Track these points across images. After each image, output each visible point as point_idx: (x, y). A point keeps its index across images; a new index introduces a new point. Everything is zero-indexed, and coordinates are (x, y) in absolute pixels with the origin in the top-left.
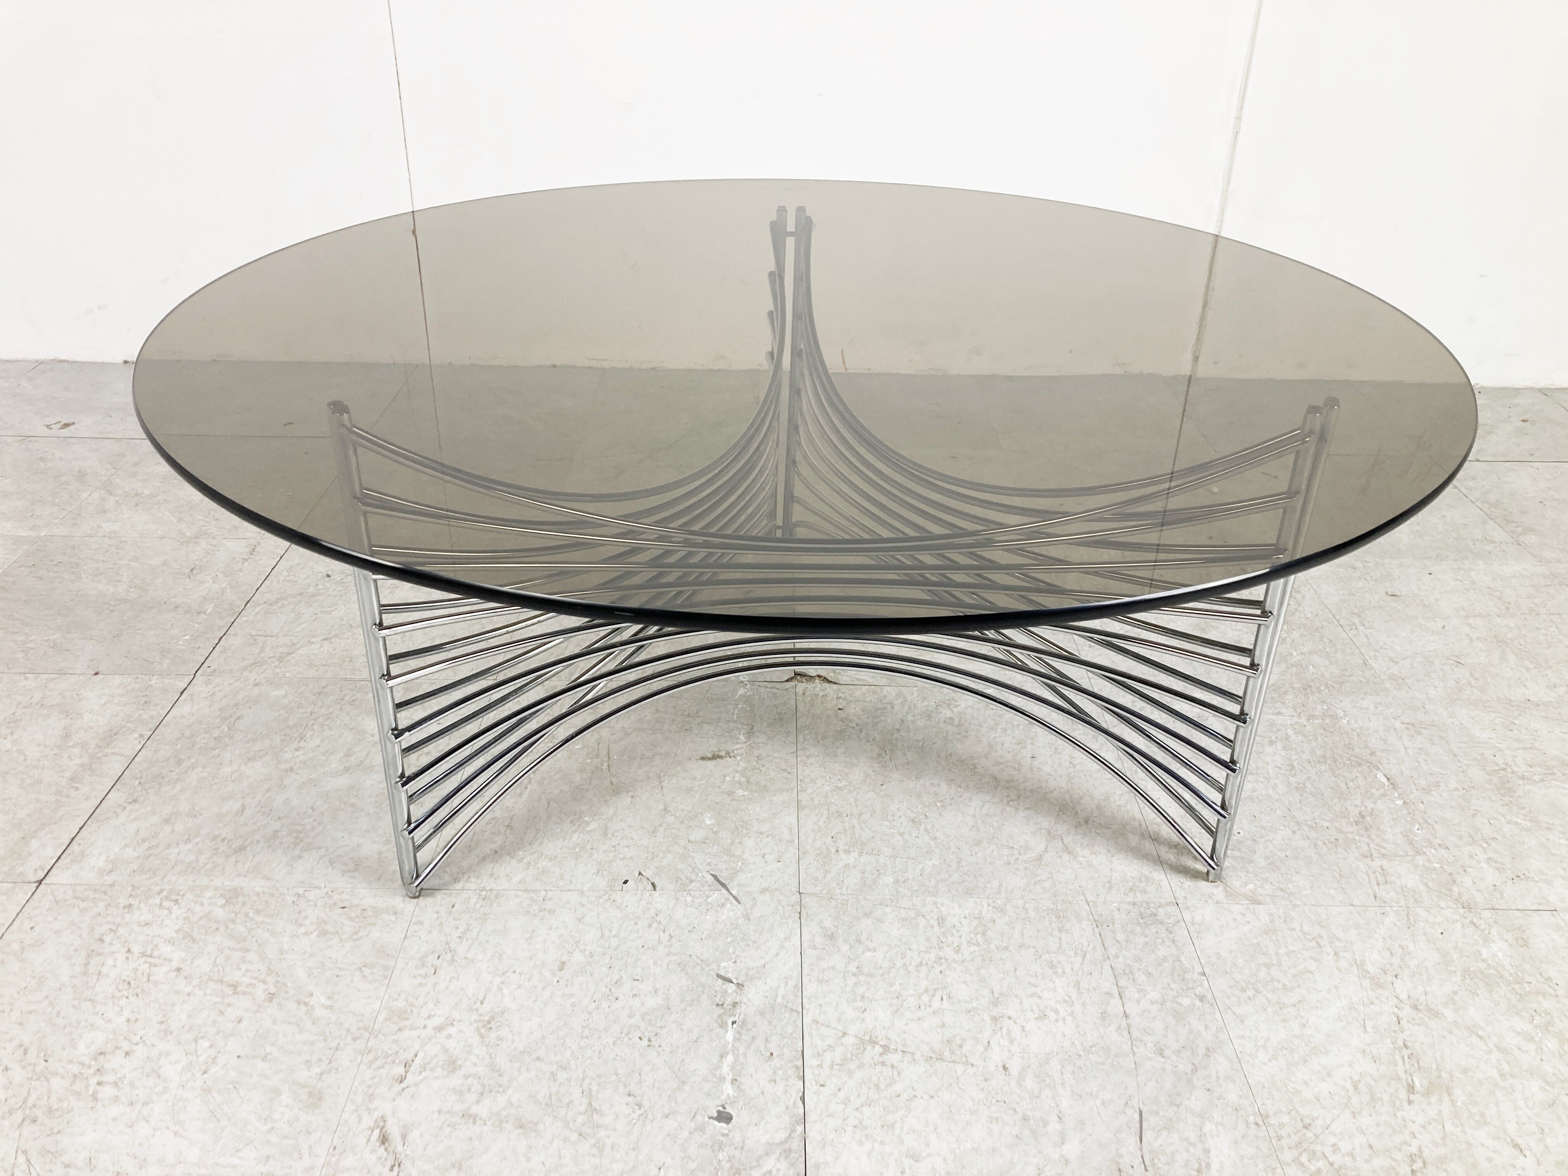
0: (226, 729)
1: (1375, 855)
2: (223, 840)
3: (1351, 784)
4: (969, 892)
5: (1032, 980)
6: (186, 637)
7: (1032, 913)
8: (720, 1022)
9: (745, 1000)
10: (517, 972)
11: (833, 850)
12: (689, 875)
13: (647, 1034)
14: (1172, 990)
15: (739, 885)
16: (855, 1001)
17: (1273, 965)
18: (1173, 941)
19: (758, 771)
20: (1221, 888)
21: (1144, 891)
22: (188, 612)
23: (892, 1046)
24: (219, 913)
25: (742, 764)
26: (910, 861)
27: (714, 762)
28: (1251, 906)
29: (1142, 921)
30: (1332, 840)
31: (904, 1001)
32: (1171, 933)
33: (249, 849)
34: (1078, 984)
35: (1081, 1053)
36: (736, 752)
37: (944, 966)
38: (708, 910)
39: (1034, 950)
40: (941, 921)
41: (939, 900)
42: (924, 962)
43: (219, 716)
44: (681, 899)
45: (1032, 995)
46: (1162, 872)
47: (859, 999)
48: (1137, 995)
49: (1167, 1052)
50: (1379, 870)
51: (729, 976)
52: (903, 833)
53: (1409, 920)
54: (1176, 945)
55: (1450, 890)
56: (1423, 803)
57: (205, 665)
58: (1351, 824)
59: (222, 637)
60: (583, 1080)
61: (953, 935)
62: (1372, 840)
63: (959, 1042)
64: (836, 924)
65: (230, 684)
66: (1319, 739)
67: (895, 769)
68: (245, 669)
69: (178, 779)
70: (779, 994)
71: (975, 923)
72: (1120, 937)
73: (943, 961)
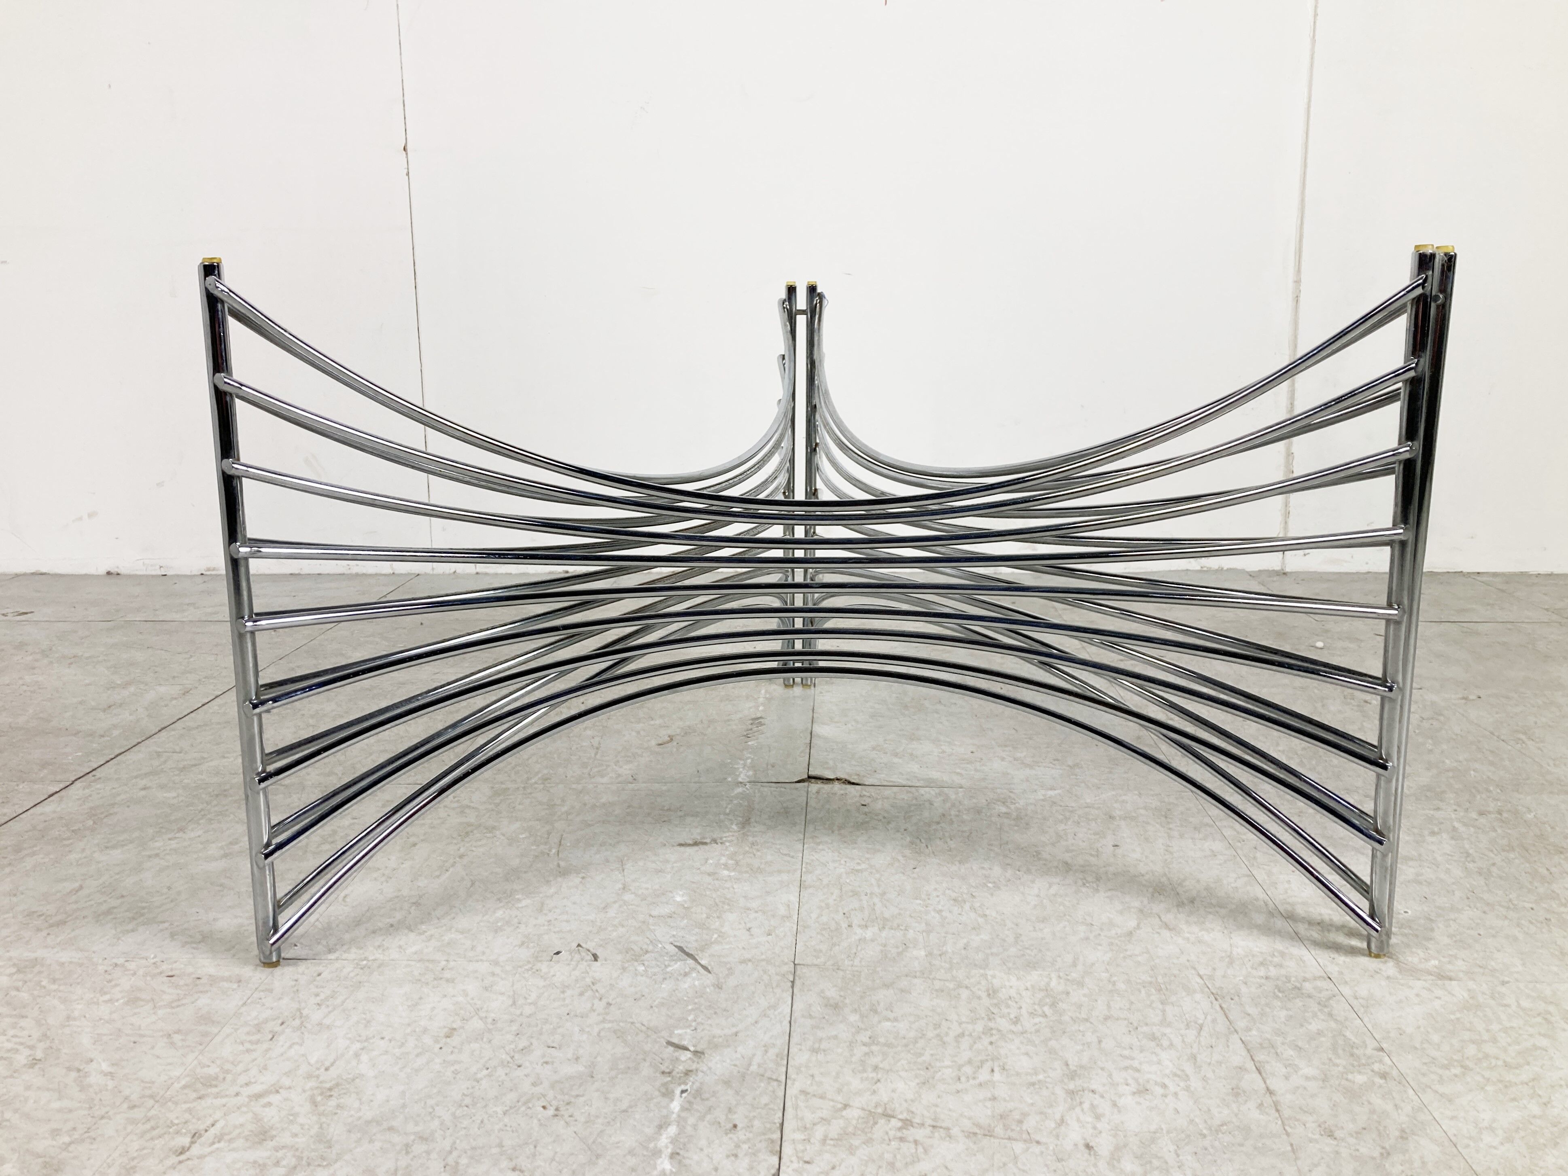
0: (91, 823)
2: (41, 915)
4: (1031, 966)
5: (1126, 1053)
6: (79, 754)
8: (663, 1090)
9: (704, 1069)
11: (844, 925)
12: (645, 946)
13: (555, 1103)
14: (1336, 1065)
15: (711, 955)
16: (864, 1071)
18: (1330, 1015)
19: (751, 855)
20: (1391, 964)
21: (1280, 966)
23: (917, 1120)
25: (731, 849)
26: (950, 936)
27: (696, 848)
28: (1439, 982)
29: (1280, 995)
31: (936, 1072)
32: (1325, 1006)
33: (70, 923)
34: (1194, 1057)
35: (1205, 1131)
36: (724, 839)
37: (997, 1036)
38: (665, 979)
39: (1126, 1022)
40: (992, 992)
41: (990, 973)
42: (967, 1033)
43: (87, 813)
44: (631, 968)
45: (1126, 1068)
46: (1304, 948)
47: (870, 1070)
48: (1284, 1070)
49: (1338, 1134)
51: (685, 1043)
52: (941, 911)
54: (1334, 1019)
57: (90, 774)
59: (120, 754)
60: (450, 1152)
61: (1008, 1006)
63: (1018, 1117)
64: (842, 993)
65: (112, 788)
66: (1499, 831)
67: (932, 855)
68: (136, 777)
69: (10, 864)
70: (754, 1062)
71: (1040, 994)
72: (1251, 1010)
73: (994, 1032)
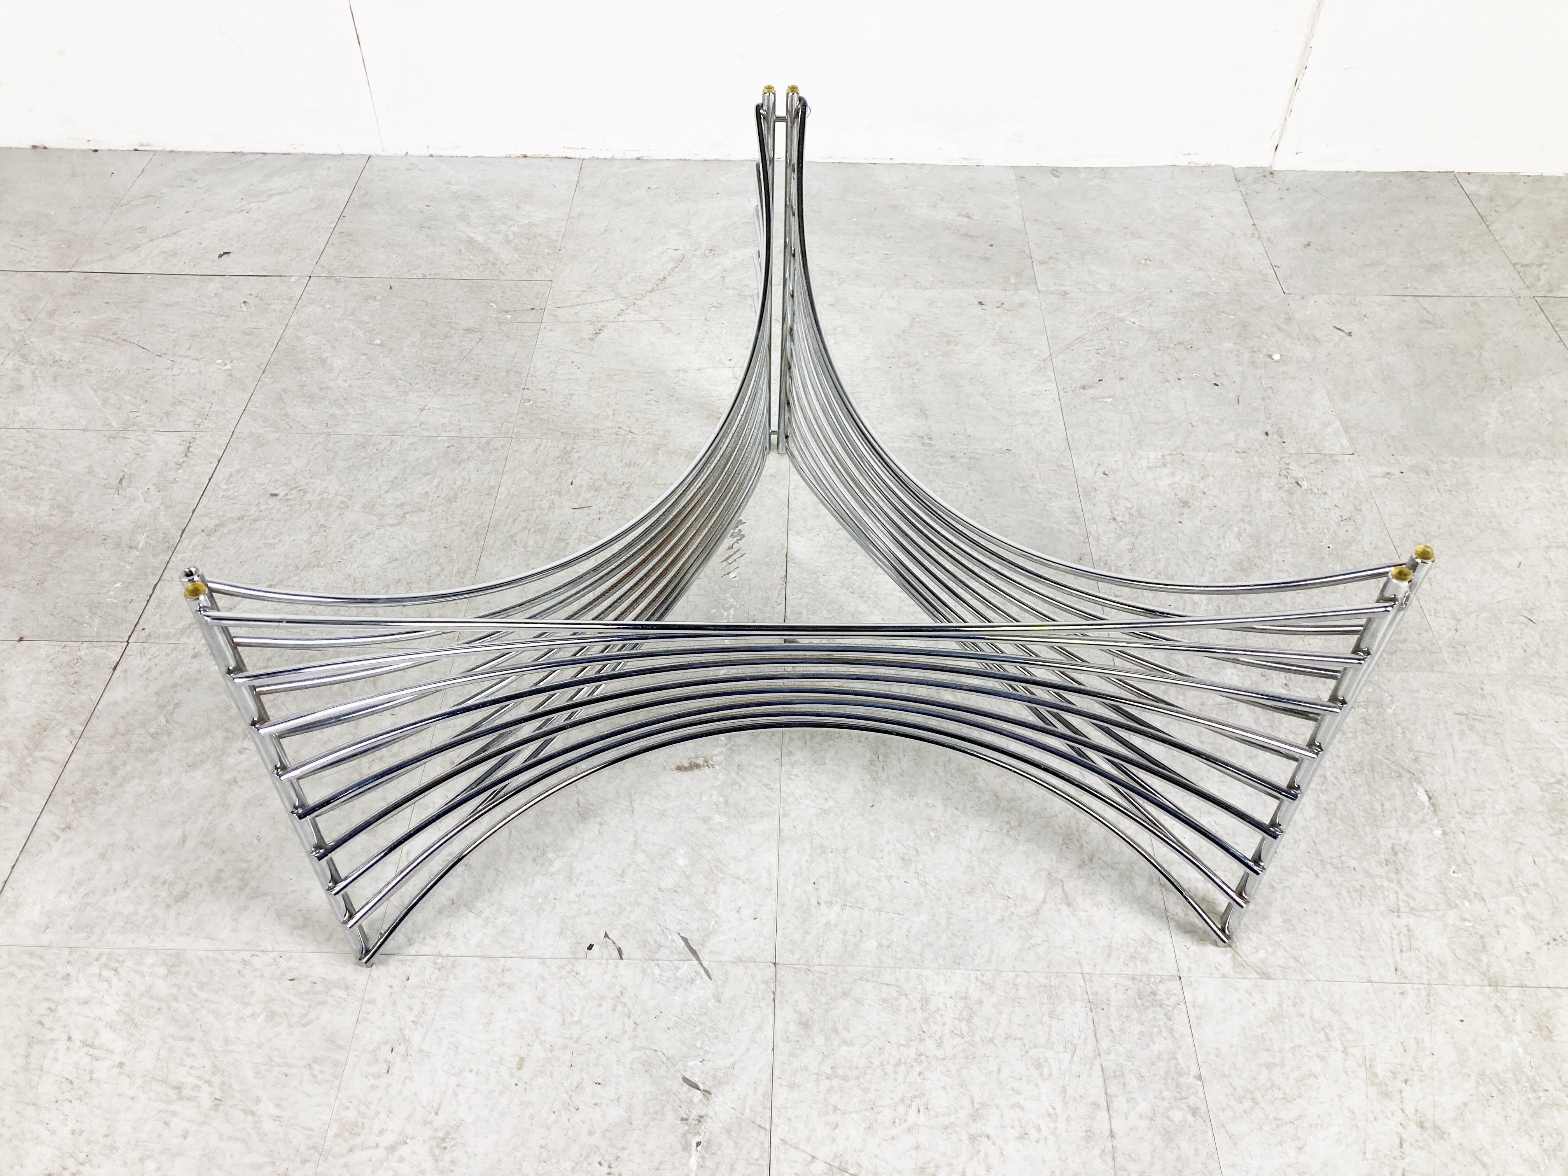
0: (163, 721)
1: (1403, 909)
2: (164, 883)
3: (1387, 805)
4: (957, 962)
5: (1017, 1085)
6: (118, 585)
7: (1023, 992)
8: (683, 1143)
9: (711, 1114)
10: (474, 1071)
11: (814, 902)
12: (658, 938)
13: (607, 1158)
14: (1163, 1099)
15: (711, 952)
16: (827, 1113)
17: (1275, 1065)
18: (1171, 1030)
19: (737, 787)
20: (1229, 955)
21: (1145, 961)
22: (118, 545)
24: (162, 988)
25: (721, 777)
26: (897, 917)
27: (691, 774)
28: (1260, 982)
29: (1139, 1002)
30: (1357, 886)
31: (878, 1113)
32: (1169, 1019)
33: (191, 895)
34: (1064, 1090)
36: (714, 759)
37: (924, 1065)
38: (676, 988)
39: (1021, 1043)
40: (925, 1001)
41: (924, 973)
42: (903, 1060)
43: (156, 702)
44: (649, 971)
45: (1014, 1106)
46: (1167, 932)
47: (831, 1111)
48: (1126, 1106)
50: (1404, 930)
51: (695, 1079)
52: (891, 876)
53: (1429, 1001)
54: (1174, 1037)
55: (1479, 960)
56: (1463, 833)
57: (139, 627)
58: (1380, 863)
59: (156, 585)
62: (1402, 887)
64: (812, 1006)
65: (167, 655)
66: (1359, 737)
67: (887, 784)
68: (183, 632)
69: (113, 796)
70: (748, 1105)
71: (961, 1005)
72: (1115, 1025)
